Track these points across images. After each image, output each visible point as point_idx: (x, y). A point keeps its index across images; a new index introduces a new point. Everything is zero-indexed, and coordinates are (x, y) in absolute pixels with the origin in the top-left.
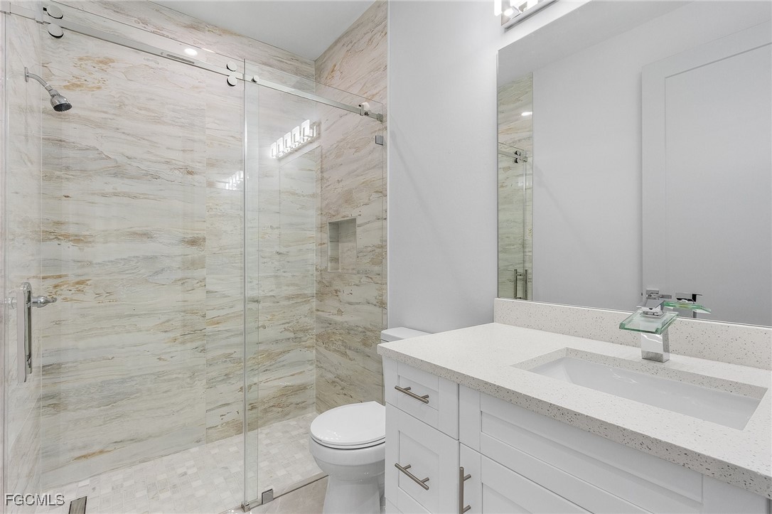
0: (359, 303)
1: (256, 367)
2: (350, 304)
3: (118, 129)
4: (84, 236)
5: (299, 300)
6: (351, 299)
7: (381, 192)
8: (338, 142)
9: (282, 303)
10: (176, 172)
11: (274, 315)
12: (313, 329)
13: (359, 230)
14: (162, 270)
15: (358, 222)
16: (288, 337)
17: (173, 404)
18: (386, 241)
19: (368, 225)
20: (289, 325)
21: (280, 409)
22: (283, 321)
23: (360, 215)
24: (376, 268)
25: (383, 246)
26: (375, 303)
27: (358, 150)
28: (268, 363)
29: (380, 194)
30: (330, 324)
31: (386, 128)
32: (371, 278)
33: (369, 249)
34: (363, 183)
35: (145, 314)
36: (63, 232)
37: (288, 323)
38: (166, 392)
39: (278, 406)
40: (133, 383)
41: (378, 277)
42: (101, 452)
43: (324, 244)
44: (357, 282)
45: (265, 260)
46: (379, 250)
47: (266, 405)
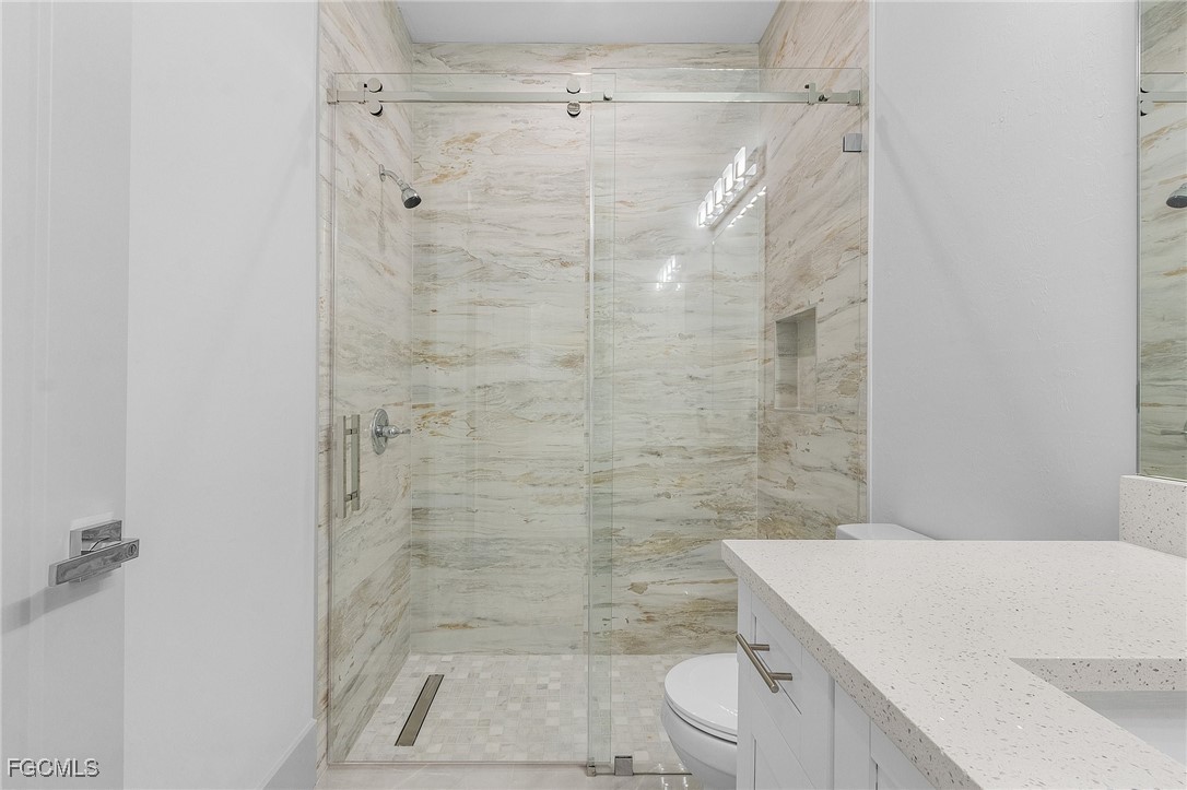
0: (819, 469)
1: (655, 557)
2: (806, 468)
3: (483, 220)
4: (450, 358)
5: (727, 457)
6: (809, 460)
7: (857, 248)
8: (789, 172)
9: (698, 460)
10: (548, 265)
11: (683, 479)
12: (752, 509)
13: (820, 328)
14: (531, 401)
15: (819, 314)
16: (707, 517)
17: (542, 585)
18: (866, 345)
19: (833, 319)
20: (710, 497)
21: (693, 634)
22: (700, 490)
23: (822, 300)
24: (849, 402)
25: (859, 357)
26: (846, 470)
27: (819, 175)
28: (673, 554)
29: (857, 253)
30: (777, 503)
31: (867, 115)
32: (840, 421)
33: (837, 364)
34: (827, 237)
35: (510, 459)
36: (430, 354)
37: (708, 494)
38: (534, 567)
39: (690, 627)
40: (498, 547)
41: (851, 417)
42: (465, 626)
43: (770, 359)
44: (817, 429)
45: (670, 389)
46: (854, 364)
47: (670, 622)
